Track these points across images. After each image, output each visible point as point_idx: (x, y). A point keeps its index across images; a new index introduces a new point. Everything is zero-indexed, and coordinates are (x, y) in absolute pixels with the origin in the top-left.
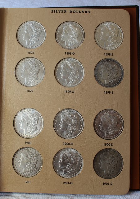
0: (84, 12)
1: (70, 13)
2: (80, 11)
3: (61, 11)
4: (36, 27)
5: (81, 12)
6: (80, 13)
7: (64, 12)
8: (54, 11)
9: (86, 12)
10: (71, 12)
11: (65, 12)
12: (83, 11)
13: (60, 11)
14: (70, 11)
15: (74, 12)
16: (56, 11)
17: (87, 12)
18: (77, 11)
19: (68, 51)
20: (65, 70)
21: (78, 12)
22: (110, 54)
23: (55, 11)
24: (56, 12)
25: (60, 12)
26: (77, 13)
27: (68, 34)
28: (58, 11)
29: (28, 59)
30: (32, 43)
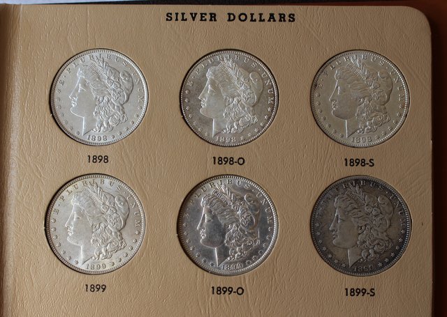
0: (277, 17)
1: (229, 20)
2: (261, 15)
3: (198, 17)
4: (115, 71)
5: (266, 17)
6: (261, 20)
7: (208, 17)
8: (174, 16)
9: (282, 17)
10: (232, 17)
11: (211, 20)
12: (272, 16)
13: (194, 16)
14: (229, 14)
15: (243, 17)
16: (183, 14)
17: (287, 18)
18: (252, 15)
19: (224, 153)
20: (214, 217)
21: (256, 17)
22: (363, 163)
23: (177, 14)
24: (183, 20)
25: (194, 19)
26: (252, 20)
27: (224, 95)
28: (188, 16)
29: (89, 180)
30: (102, 125)
